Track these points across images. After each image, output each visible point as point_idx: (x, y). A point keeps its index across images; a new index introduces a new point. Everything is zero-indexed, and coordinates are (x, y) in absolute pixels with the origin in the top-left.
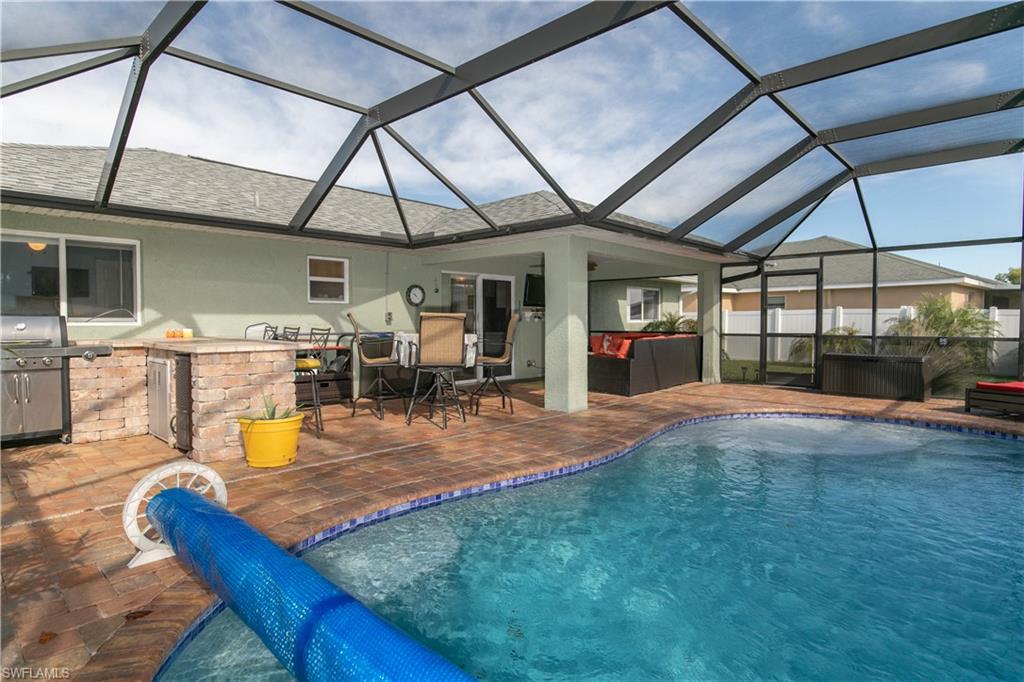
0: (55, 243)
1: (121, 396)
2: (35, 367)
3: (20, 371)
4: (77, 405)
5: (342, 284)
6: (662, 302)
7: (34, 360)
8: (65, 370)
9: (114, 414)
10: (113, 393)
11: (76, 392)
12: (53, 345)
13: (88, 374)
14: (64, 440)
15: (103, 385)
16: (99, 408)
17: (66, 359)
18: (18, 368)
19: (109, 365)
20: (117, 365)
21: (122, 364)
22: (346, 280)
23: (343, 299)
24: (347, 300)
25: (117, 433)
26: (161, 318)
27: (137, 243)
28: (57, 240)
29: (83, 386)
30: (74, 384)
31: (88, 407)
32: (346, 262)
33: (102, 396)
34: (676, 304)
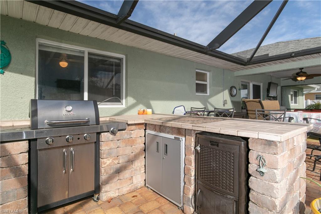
0: (81, 55)
1: (131, 161)
2: (79, 142)
3: (68, 146)
4: (105, 170)
5: (206, 85)
6: (299, 96)
7: (78, 136)
8: (97, 143)
9: (126, 174)
10: (126, 159)
11: (105, 160)
12: (90, 123)
13: (112, 145)
14: (95, 199)
15: (121, 153)
16: (119, 171)
17: (99, 134)
18: (67, 144)
19: (124, 137)
20: (128, 137)
21: (132, 136)
22: (208, 83)
23: (206, 93)
24: (208, 94)
25: (128, 189)
26: (136, 103)
27: (123, 56)
28: (83, 52)
29: (109, 154)
30: (104, 154)
31: (112, 171)
32: (208, 74)
33: (120, 162)
34: (302, 97)
